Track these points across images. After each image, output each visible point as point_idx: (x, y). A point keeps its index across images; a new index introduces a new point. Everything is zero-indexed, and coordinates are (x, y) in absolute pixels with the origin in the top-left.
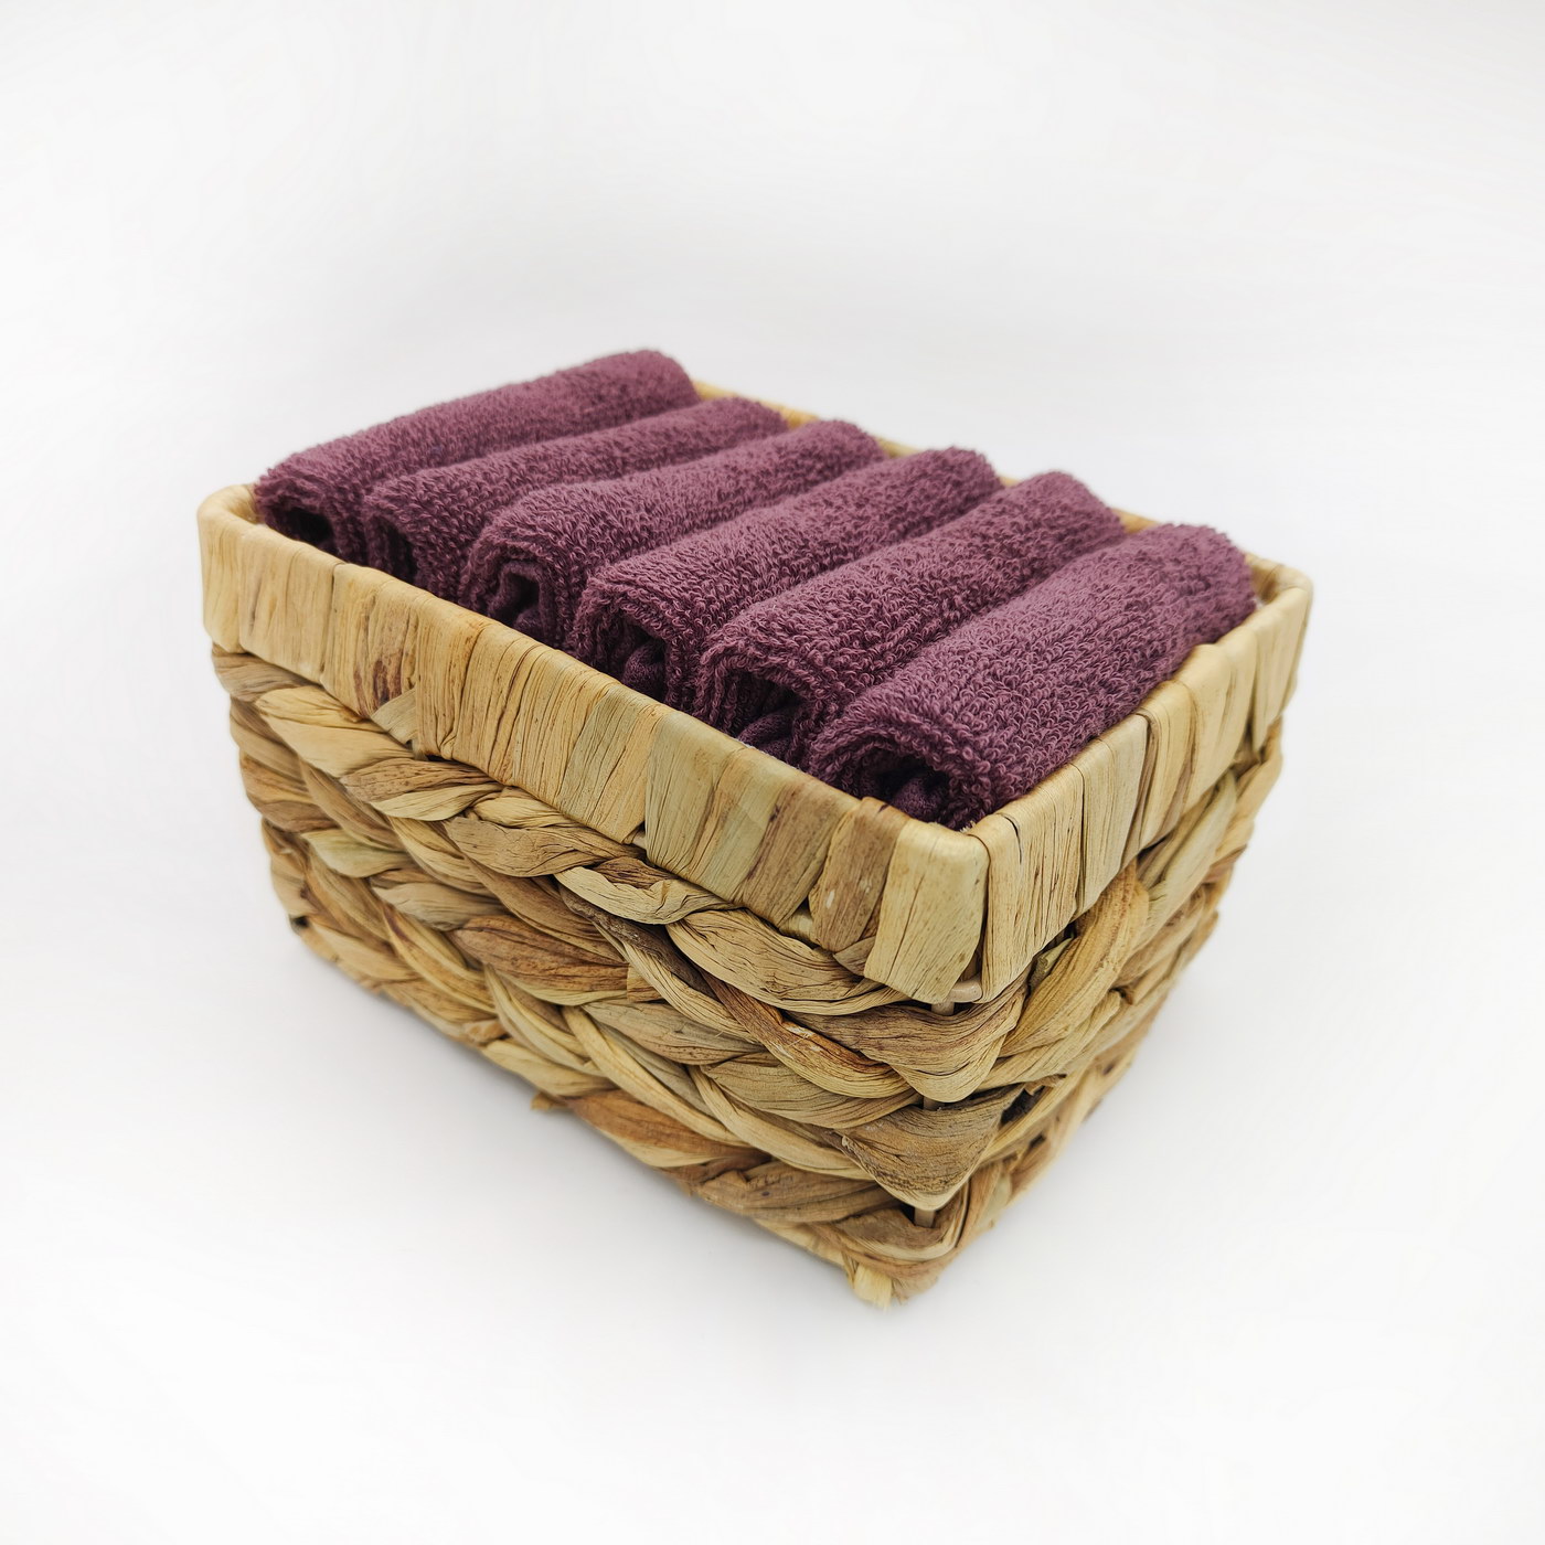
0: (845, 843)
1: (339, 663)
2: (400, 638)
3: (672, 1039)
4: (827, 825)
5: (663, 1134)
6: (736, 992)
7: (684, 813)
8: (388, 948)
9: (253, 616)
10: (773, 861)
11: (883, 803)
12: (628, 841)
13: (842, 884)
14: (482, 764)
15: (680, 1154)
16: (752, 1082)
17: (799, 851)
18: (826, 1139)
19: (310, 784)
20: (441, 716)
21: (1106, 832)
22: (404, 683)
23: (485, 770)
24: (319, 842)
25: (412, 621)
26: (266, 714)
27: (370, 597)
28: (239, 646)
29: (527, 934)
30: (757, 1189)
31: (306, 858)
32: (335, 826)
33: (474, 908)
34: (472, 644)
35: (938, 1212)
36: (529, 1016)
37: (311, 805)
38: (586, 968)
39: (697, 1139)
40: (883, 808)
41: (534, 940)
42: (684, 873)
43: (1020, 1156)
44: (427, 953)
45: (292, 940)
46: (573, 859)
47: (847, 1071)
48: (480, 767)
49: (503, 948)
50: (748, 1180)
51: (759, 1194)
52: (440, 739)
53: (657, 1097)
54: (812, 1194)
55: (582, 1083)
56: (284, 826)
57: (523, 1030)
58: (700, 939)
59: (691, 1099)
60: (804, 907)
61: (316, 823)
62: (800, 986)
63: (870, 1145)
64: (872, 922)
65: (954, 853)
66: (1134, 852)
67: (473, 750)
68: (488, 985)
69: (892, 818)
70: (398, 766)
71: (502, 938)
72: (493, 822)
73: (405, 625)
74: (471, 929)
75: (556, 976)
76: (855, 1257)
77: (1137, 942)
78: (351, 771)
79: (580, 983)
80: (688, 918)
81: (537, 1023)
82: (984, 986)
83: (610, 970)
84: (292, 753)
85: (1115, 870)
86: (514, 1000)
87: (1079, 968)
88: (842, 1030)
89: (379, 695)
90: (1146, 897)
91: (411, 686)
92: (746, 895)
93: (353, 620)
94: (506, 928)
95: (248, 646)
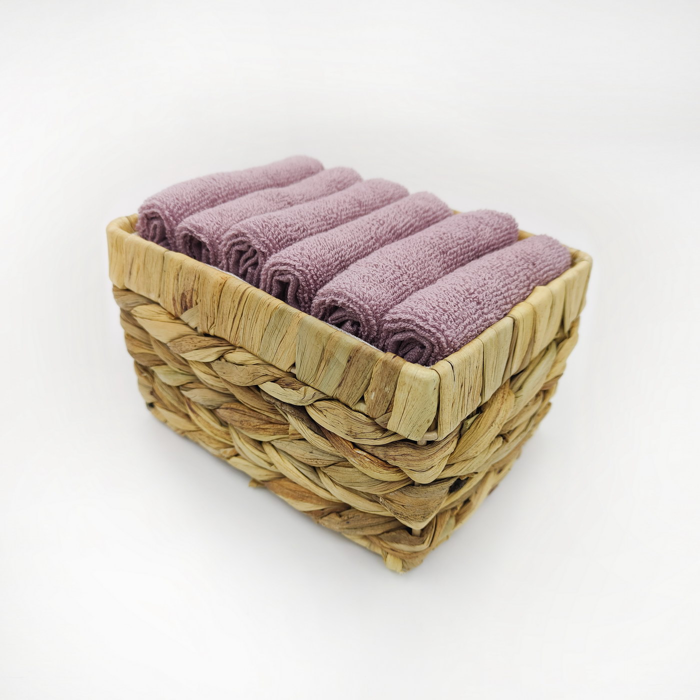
0: (379, 372)
1: (166, 294)
2: (192, 283)
3: (308, 455)
4: (371, 364)
5: (305, 496)
6: (335, 435)
7: (312, 359)
8: (187, 416)
9: (130, 273)
10: (349, 379)
11: (395, 355)
12: (288, 371)
13: (377, 390)
14: (227, 338)
15: (312, 505)
16: (342, 474)
17: (360, 375)
18: (373, 499)
19: (154, 346)
20: (209, 317)
21: (494, 368)
22: (194, 302)
23: (228, 340)
24: (159, 371)
25: (197, 276)
26: (136, 316)
27: (179, 266)
28: (124, 286)
29: (246, 410)
30: (344, 521)
31: (153, 378)
32: (165, 364)
33: (224, 399)
34: (222, 286)
35: (423, 530)
36: (248, 446)
37: (155, 355)
38: (272, 425)
39: (320, 499)
40: (394, 357)
41: (250, 413)
42: (312, 385)
43: (459, 508)
44: (204, 419)
45: (146, 413)
46: (265, 378)
47: (381, 469)
48: (226, 339)
49: (237, 416)
50: (340, 516)
51: (345, 522)
52: (209, 326)
53: (302, 481)
54: (367, 523)
55: (271, 475)
56: (143, 364)
57: (245, 452)
58: (319, 413)
59: (317, 481)
60: (362, 399)
61: (157, 363)
62: (362, 433)
63: (392, 501)
64: (390, 406)
65: (425, 377)
66: (508, 377)
67: (223, 331)
68: (230, 433)
69: (399, 360)
70: (191, 339)
71: (236, 412)
72: (231, 363)
73: (194, 278)
74: (223, 408)
75: (259, 428)
76: (386, 550)
77: (509, 416)
78: (172, 341)
79: (269, 432)
80: (315, 404)
81: (251, 449)
82: (439, 434)
83: (282, 426)
84: (147, 333)
85: (499, 384)
86: (242, 439)
87: (482, 427)
88: (379, 452)
89: (183, 308)
90: (513, 396)
91: (197, 304)
92: (337, 395)
93: (172, 276)
94: (237, 408)
95: (128, 287)
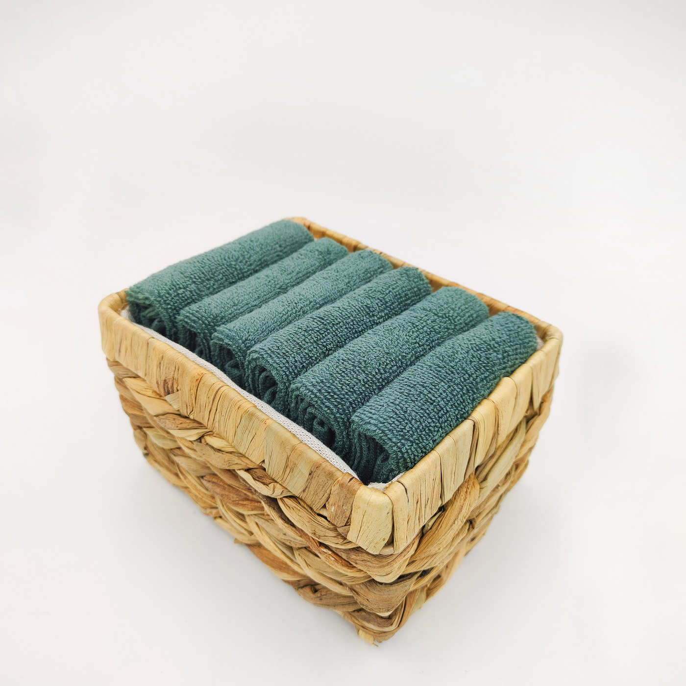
0: (336, 492)
1: (151, 376)
2: (172, 373)
3: (283, 537)
4: (330, 482)
5: (282, 567)
6: (302, 531)
7: (278, 463)
8: (177, 475)
9: (120, 351)
10: (312, 489)
12: (260, 464)
13: (337, 505)
14: (205, 422)
15: (289, 576)
17: (321, 489)
19: (144, 412)
20: (188, 406)
21: (454, 471)
22: (175, 390)
23: (206, 425)
25: (177, 367)
26: (128, 386)
27: (161, 355)
28: (115, 359)
29: (226, 486)
30: (318, 597)
31: (146, 436)
32: (154, 428)
34: (198, 382)
35: (390, 616)
36: (230, 514)
37: (145, 418)
38: (250, 502)
39: (295, 573)
40: (350, 480)
41: (230, 489)
42: (280, 482)
43: (429, 585)
44: (192, 480)
45: (143, 458)
46: (240, 467)
48: (204, 424)
49: (218, 490)
50: (315, 591)
51: (318, 599)
52: (189, 413)
54: (339, 601)
55: (251, 541)
56: (139, 424)
57: (228, 518)
58: (287, 507)
59: (292, 558)
60: (324, 506)
61: (148, 425)
62: (325, 536)
63: (357, 593)
64: (349, 520)
65: (377, 503)
66: (471, 470)
67: (201, 419)
71: (216, 486)
72: (210, 446)
73: (174, 368)
74: (206, 480)
76: (358, 626)
78: (157, 416)
79: (248, 507)
80: (283, 499)
81: (233, 517)
82: (395, 548)
85: (460, 482)
86: (225, 506)
88: (342, 553)
89: (166, 391)
90: (478, 487)
91: (178, 390)
92: (303, 496)
93: (155, 363)
94: (218, 483)
95: (118, 361)
